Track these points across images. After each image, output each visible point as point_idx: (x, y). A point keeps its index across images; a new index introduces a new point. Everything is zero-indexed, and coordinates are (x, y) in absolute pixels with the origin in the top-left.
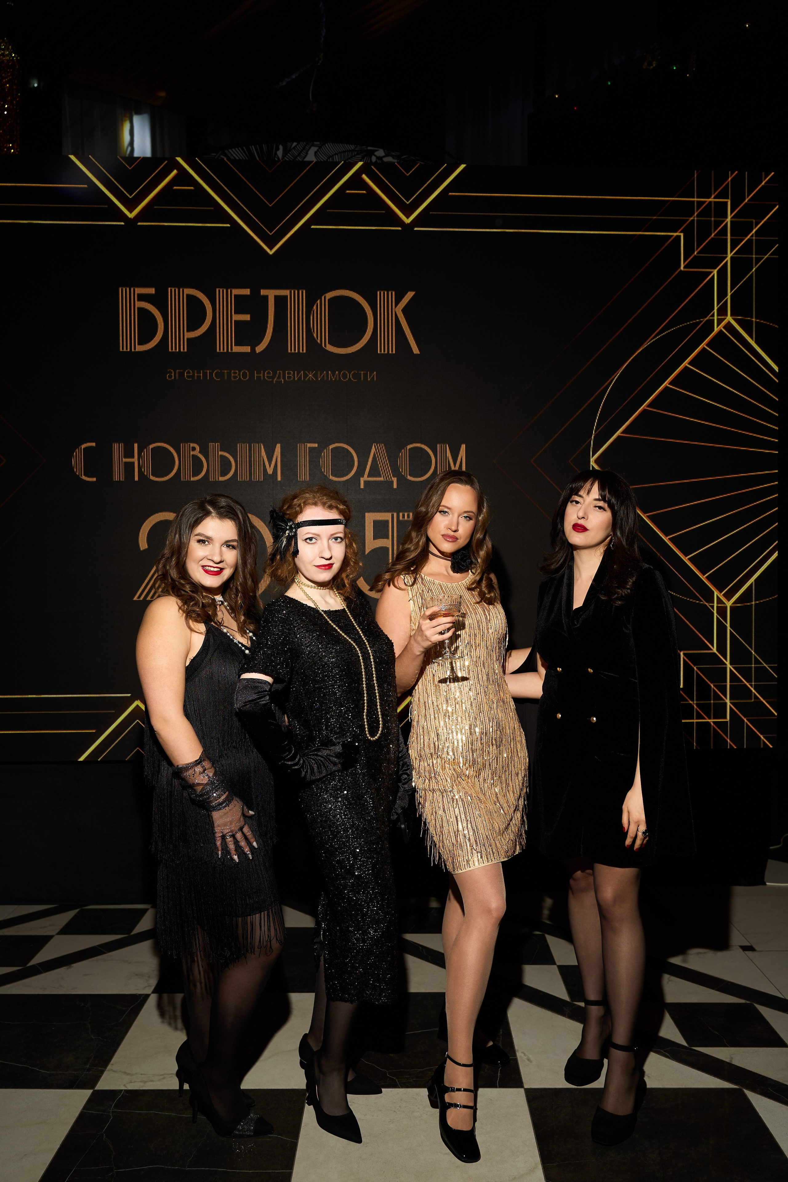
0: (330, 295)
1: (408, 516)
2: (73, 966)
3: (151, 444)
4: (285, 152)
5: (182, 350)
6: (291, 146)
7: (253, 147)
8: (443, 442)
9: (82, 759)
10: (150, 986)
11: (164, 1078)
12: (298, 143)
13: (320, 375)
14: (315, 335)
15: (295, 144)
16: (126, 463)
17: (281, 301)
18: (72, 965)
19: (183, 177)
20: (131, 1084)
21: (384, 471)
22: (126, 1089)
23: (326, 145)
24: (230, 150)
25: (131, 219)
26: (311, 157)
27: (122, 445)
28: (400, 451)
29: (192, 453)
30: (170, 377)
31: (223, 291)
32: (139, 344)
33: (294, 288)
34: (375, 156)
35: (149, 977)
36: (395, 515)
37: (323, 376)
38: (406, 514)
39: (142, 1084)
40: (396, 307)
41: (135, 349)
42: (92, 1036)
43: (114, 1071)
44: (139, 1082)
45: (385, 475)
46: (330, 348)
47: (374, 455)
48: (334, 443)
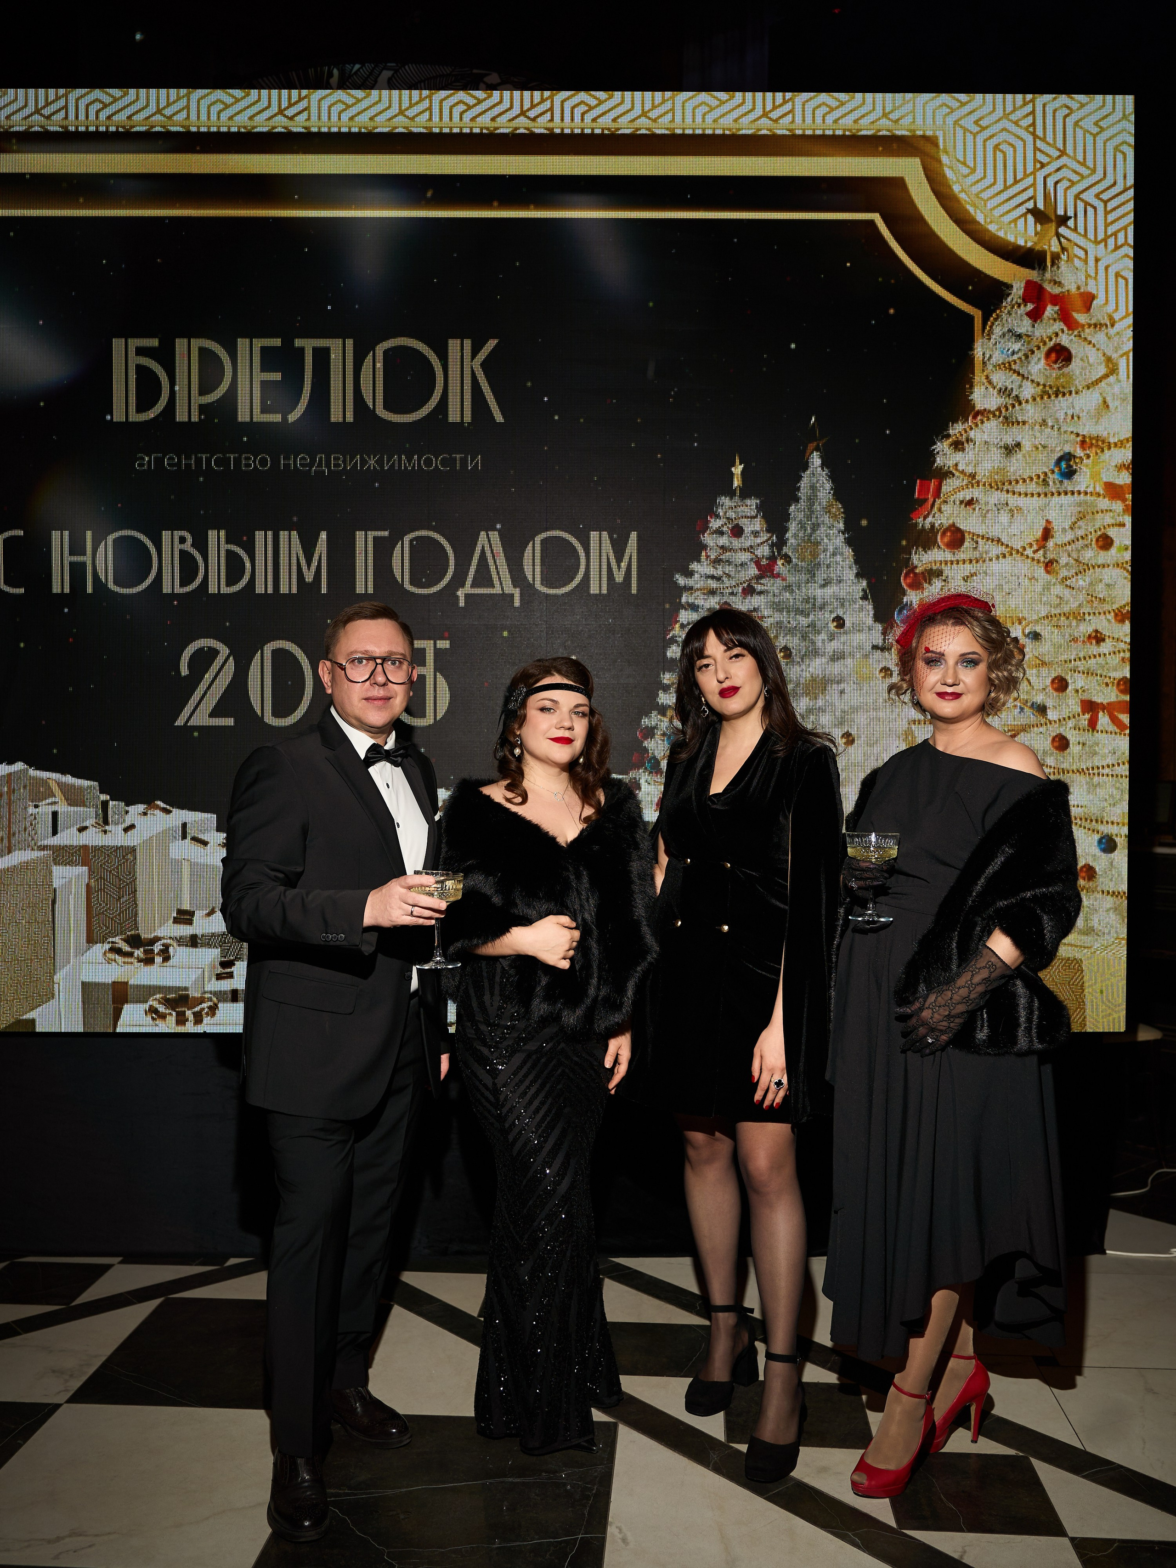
6: (351, 70)
12: (363, 65)
15: (357, 66)
24: (260, 80)
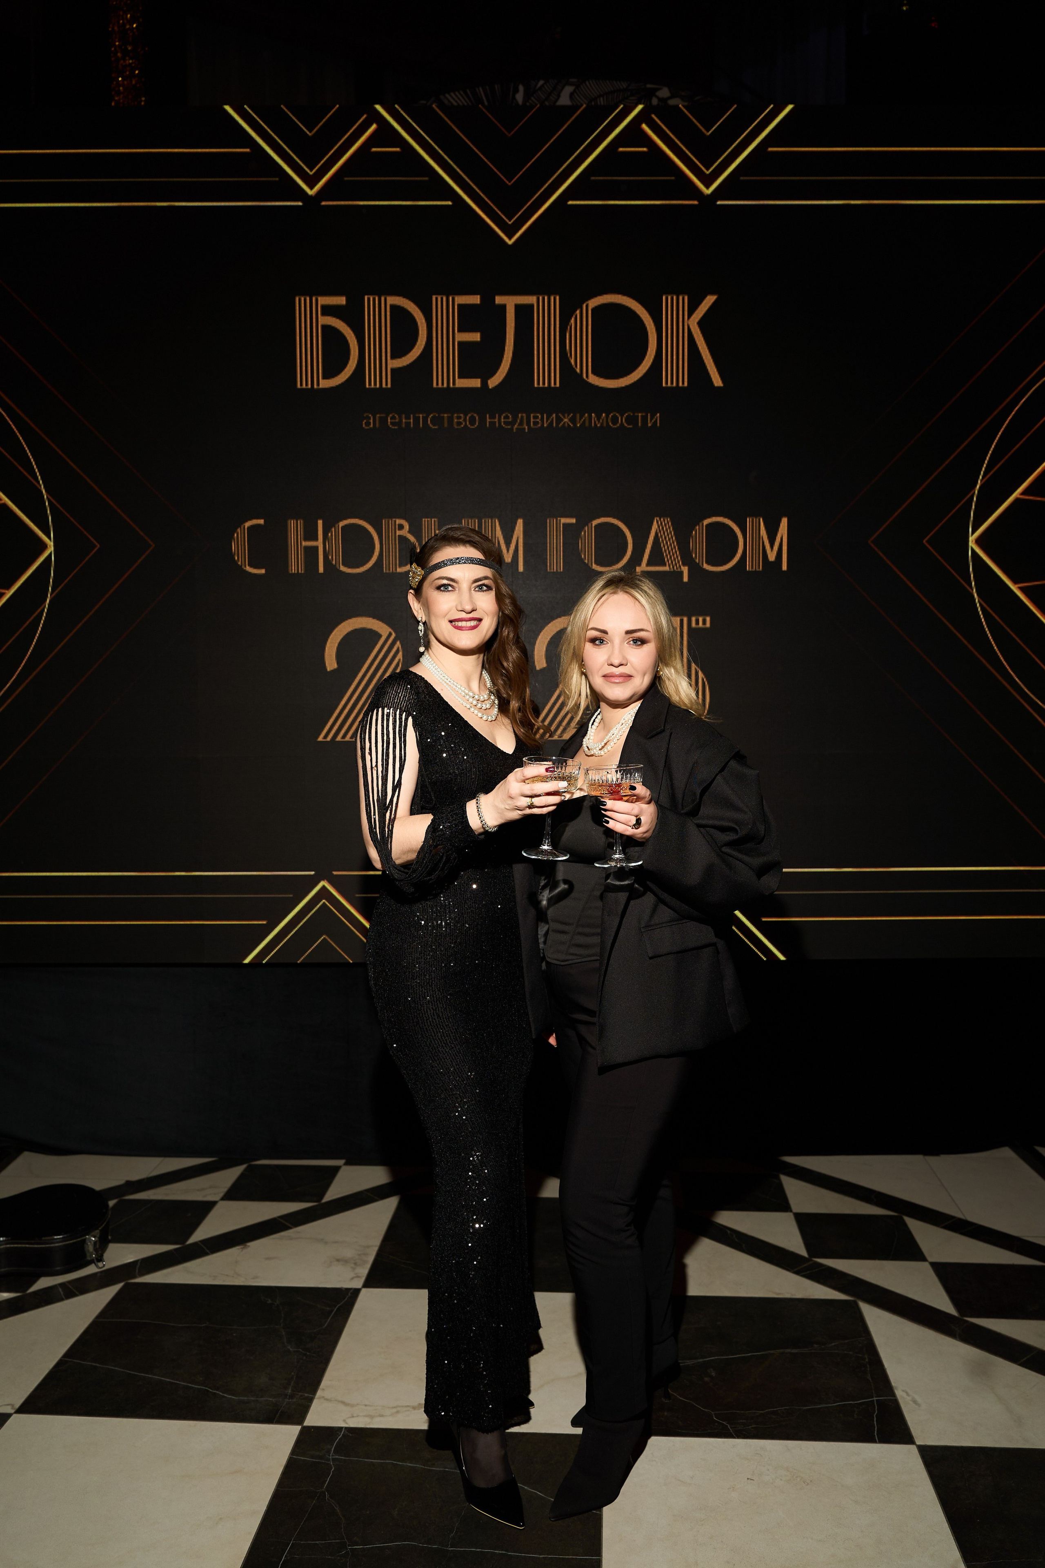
0: (594, 303)
1: (704, 622)
2: (249, 1246)
3: (341, 521)
4: (527, 96)
5: (384, 386)
7: (481, 89)
8: (755, 515)
9: (247, 961)
10: (358, 1277)
11: (398, 1412)
13: (580, 420)
14: (573, 361)
16: (306, 548)
17: (524, 314)
18: (248, 1244)
19: (385, 134)
20: (354, 1419)
21: (671, 557)
22: (347, 1426)
23: (587, 83)
25: (311, 196)
26: (564, 100)
27: (300, 523)
28: (693, 528)
29: (398, 533)
30: (368, 424)
31: (442, 299)
32: (324, 378)
33: (543, 293)
34: (657, 97)
35: (355, 1264)
36: (685, 620)
37: (584, 420)
38: (701, 619)
39: (367, 1420)
40: (689, 318)
41: (318, 384)
42: (289, 1347)
43: (327, 1400)
44: (364, 1416)
45: (672, 562)
46: (594, 380)
47: (656, 534)
48: (599, 518)
